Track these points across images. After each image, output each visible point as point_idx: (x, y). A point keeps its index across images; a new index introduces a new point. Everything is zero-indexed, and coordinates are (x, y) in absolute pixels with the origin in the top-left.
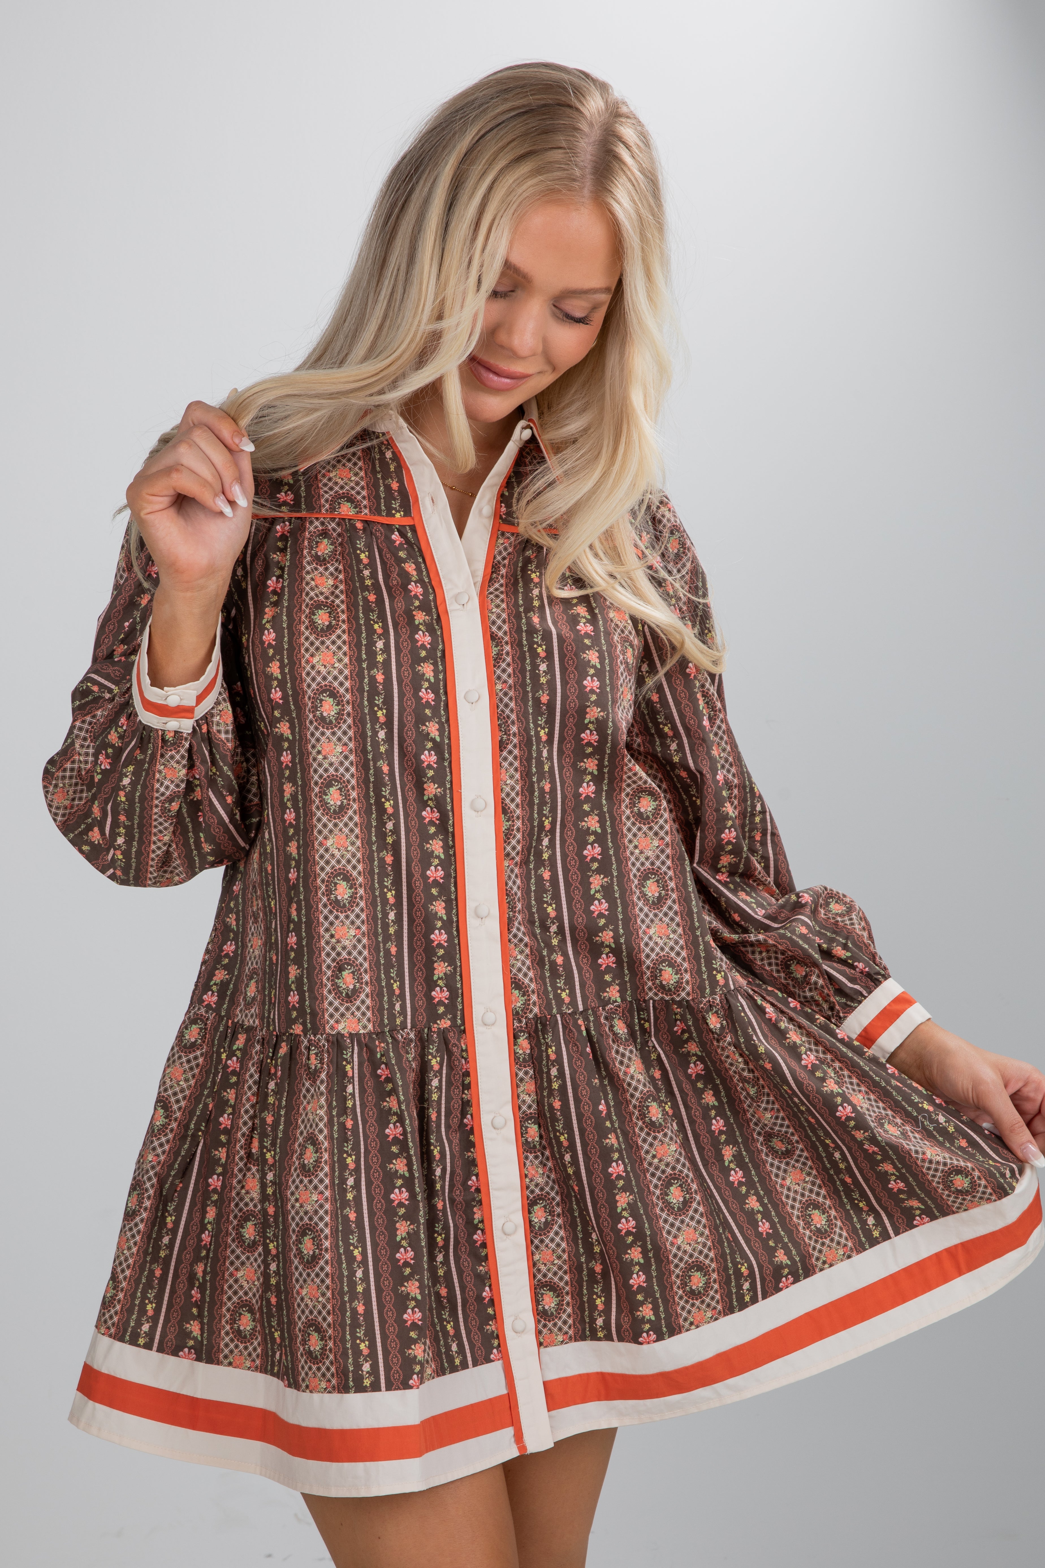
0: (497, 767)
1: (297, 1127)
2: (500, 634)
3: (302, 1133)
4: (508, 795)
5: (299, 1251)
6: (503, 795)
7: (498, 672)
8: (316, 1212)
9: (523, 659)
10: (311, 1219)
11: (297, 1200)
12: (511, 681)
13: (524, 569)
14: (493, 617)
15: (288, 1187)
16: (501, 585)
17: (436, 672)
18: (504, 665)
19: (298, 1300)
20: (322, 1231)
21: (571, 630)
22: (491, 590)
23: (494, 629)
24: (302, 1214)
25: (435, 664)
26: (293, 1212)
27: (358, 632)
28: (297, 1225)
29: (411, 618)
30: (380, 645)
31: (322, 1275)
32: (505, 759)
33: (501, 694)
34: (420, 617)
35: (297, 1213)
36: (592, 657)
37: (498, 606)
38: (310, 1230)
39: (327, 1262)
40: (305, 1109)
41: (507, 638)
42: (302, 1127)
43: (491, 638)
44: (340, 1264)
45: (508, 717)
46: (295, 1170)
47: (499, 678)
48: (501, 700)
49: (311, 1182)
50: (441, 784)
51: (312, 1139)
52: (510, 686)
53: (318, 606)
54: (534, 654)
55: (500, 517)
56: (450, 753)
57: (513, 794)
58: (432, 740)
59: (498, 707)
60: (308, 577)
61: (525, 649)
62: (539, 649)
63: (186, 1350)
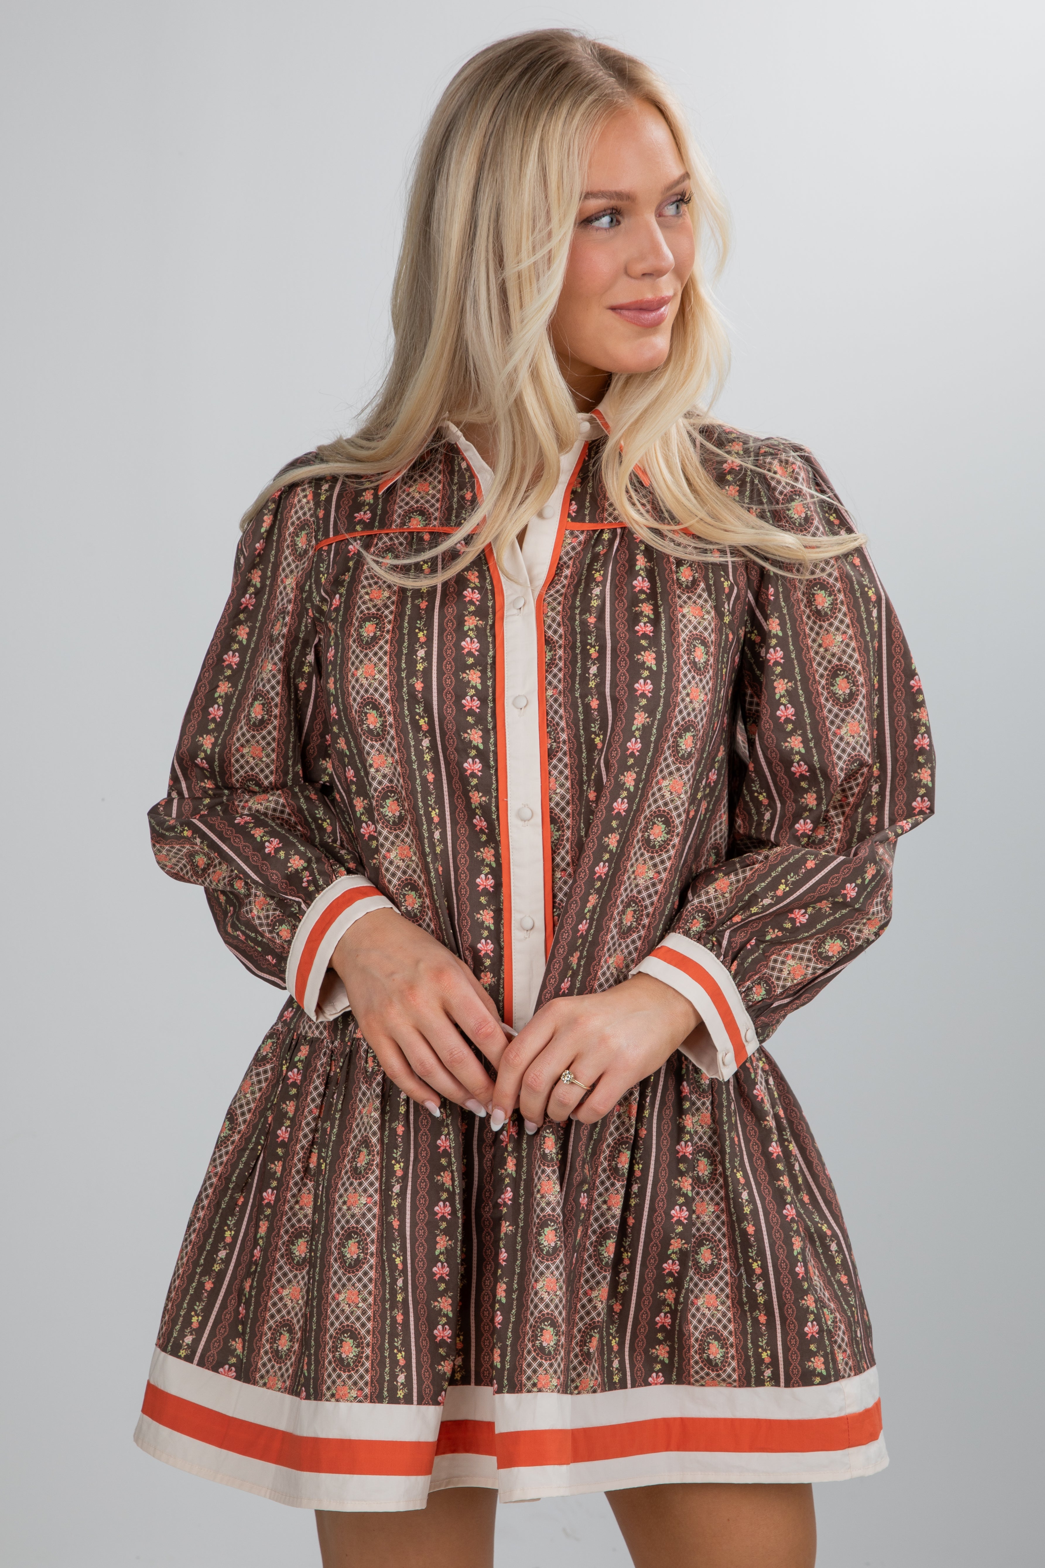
0: (546, 775)
1: (351, 1130)
2: (556, 638)
3: (355, 1137)
4: (557, 804)
5: (342, 1256)
6: (552, 805)
7: (550, 677)
8: (364, 1215)
9: (574, 662)
10: (358, 1222)
11: (344, 1203)
12: (560, 687)
13: (590, 568)
14: (549, 621)
15: (336, 1190)
16: (563, 587)
17: (484, 679)
18: (555, 670)
19: (333, 1305)
20: (368, 1235)
21: (628, 630)
22: (552, 592)
23: (550, 633)
24: (348, 1217)
25: (483, 672)
26: (339, 1215)
27: (400, 642)
28: (342, 1228)
29: (461, 624)
30: (421, 653)
31: (365, 1280)
32: (555, 767)
33: (551, 701)
34: (471, 622)
35: (343, 1216)
36: (649, 658)
37: (553, 609)
38: (356, 1233)
39: (371, 1267)
40: (360, 1113)
41: (561, 642)
42: (357, 1131)
43: (546, 642)
44: (384, 1270)
45: (558, 724)
46: (346, 1173)
47: (550, 683)
48: (551, 706)
49: (360, 1184)
50: (487, 792)
51: (366, 1142)
52: (560, 692)
53: (366, 619)
54: (586, 656)
55: (569, 515)
56: (496, 761)
57: (563, 803)
58: (476, 748)
59: (548, 714)
60: (363, 591)
61: (578, 651)
62: (592, 651)
63: (227, 1367)
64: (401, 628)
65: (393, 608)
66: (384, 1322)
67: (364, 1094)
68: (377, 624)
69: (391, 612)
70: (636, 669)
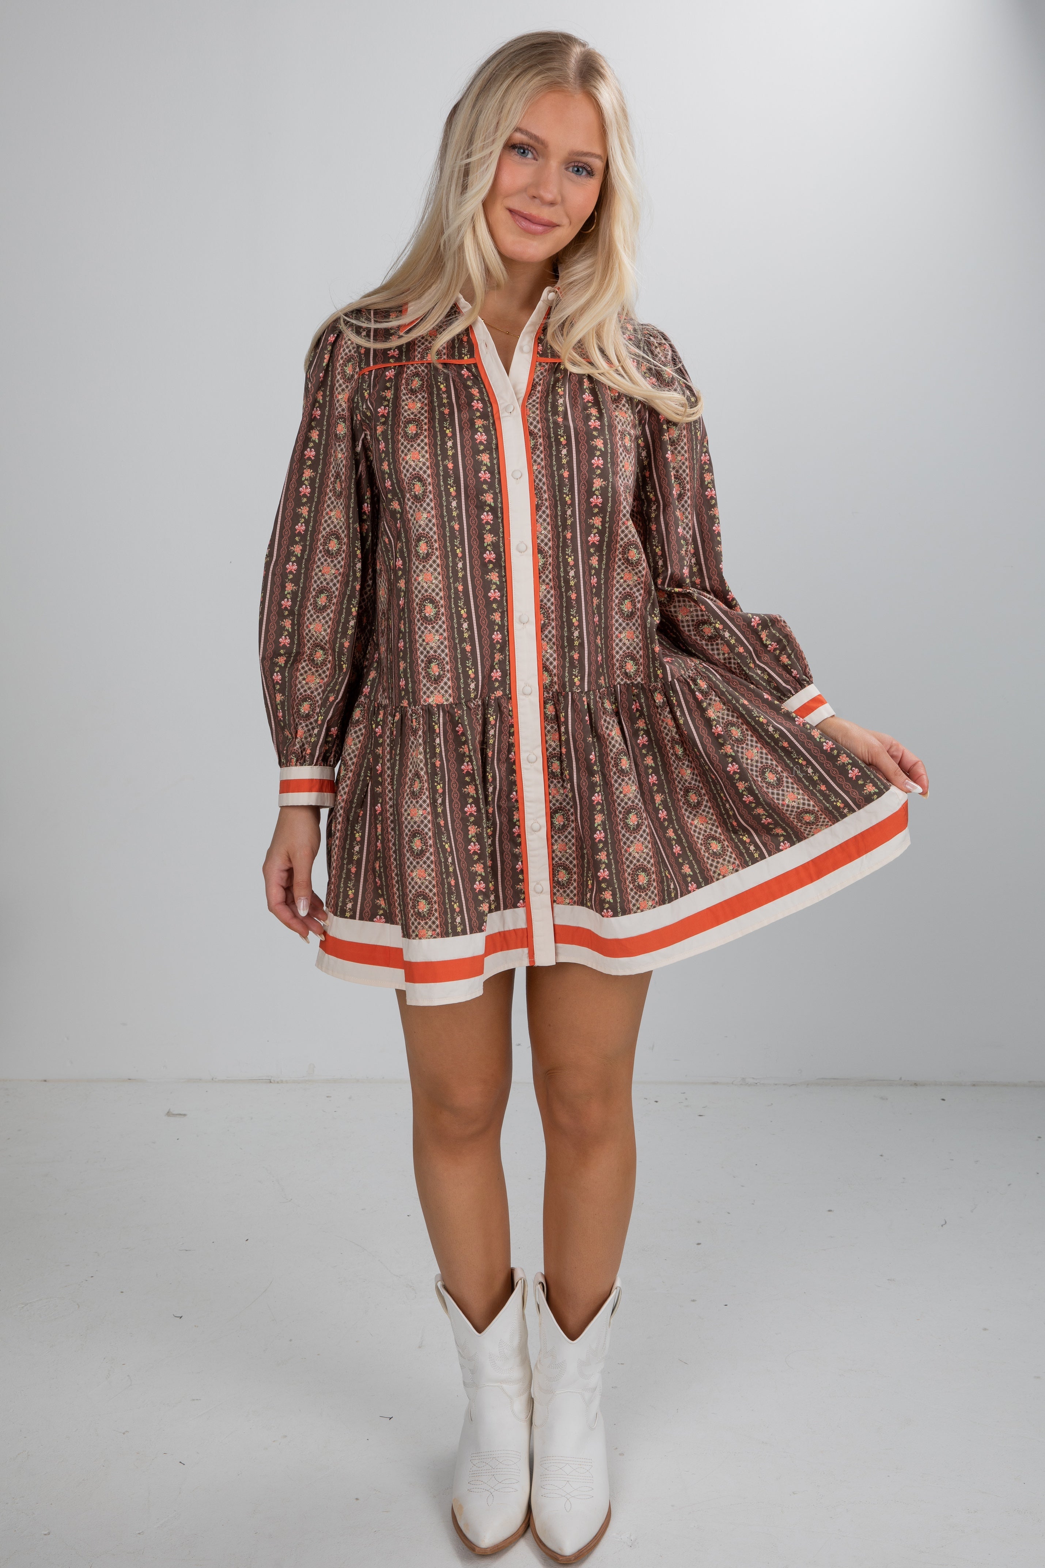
0: (534, 522)
1: (407, 767)
2: (536, 431)
3: (411, 771)
4: (542, 541)
5: (411, 848)
6: (539, 541)
7: (535, 457)
8: (422, 822)
9: (550, 447)
10: (419, 826)
11: (408, 815)
12: (543, 463)
13: (554, 386)
14: (531, 420)
15: (402, 806)
16: (538, 398)
17: (491, 459)
18: (538, 453)
19: (410, 880)
20: (427, 834)
21: (584, 425)
22: (530, 401)
23: (532, 428)
24: (412, 823)
25: (491, 454)
26: (406, 823)
27: (435, 437)
28: (409, 830)
29: (472, 424)
30: (450, 444)
31: (428, 862)
32: (541, 517)
33: (536, 473)
34: (479, 423)
35: (409, 823)
36: (599, 443)
37: (534, 413)
38: (418, 833)
39: (431, 854)
40: (412, 755)
41: (540, 434)
42: (411, 767)
43: (530, 434)
44: (439, 854)
45: (542, 488)
46: (407, 795)
47: (535, 461)
48: (537, 477)
49: (417, 802)
50: (496, 534)
51: (417, 775)
52: (543, 467)
53: (409, 422)
54: (558, 443)
55: (538, 353)
56: (502, 513)
57: (546, 540)
58: (489, 505)
59: (535, 481)
60: (403, 404)
61: (553, 440)
62: (562, 439)
63: (378, 917)
64: (434, 427)
65: (426, 415)
66: (443, 887)
67: (413, 743)
68: (417, 425)
69: (426, 418)
70: (592, 451)
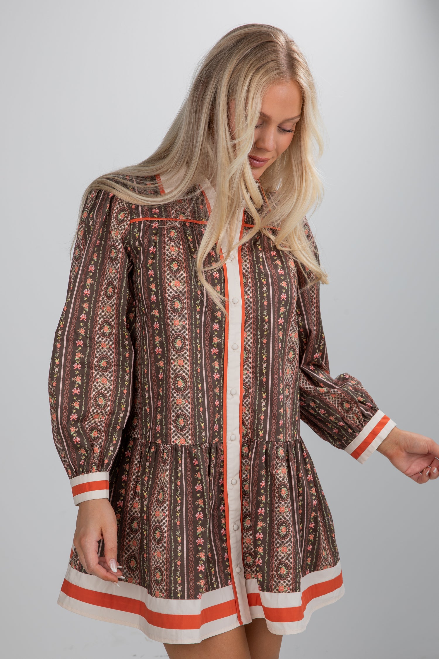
0: (243, 331)
1: (157, 483)
2: (247, 273)
3: (158, 486)
4: (247, 343)
5: (154, 537)
6: (245, 343)
7: (246, 290)
8: (162, 521)
9: (256, 285)
10: (160, 523)
11: (154, 515)
12: (251, 295)
13: (255, 244)
14: (244, 266)
15: (151, 509)
16: (246, 251)
17: (221, 289)
18: (248, 288)
19: (153, 557)
20: (164, 529)
22: (242, 253)
23: (245, 271)
24: (156, 521)
25: (221, 286)
26: (152, 520)
27: (190, 272)
28: (153, 525)
31: (163, 548)
32: (247, 328)
33: (247, 300)
35: (154, 520)
36: (284, 284)
37: (246, 261)
38: (159, 528)
39: (165, 543)
40: (160, 476)
41: (249, 275)
42: (159, 483)
43: (243, 275)
44: (171, 543)
45: (250, 310)
46: (155, 502)
47: (246, 293)
48: (247, 303)
49: (160, 507)
50: (220, 337)
51: (162, 489)
52: (251, 297)
53: (173, 260)
54: (261, 283)
55: (244, 220)
56: (225, 324)
57: (249, 343)
58: (218, 319)
59: (245, 305)
60: (166, 247)
61: (257, 280)
62: (264, 280)
64: (189, 266)
65: (182, 256)
66: (171, 565)
67: (162, 468)
68: (177, 263)
69: (182, 258)
70: (281, 289)
